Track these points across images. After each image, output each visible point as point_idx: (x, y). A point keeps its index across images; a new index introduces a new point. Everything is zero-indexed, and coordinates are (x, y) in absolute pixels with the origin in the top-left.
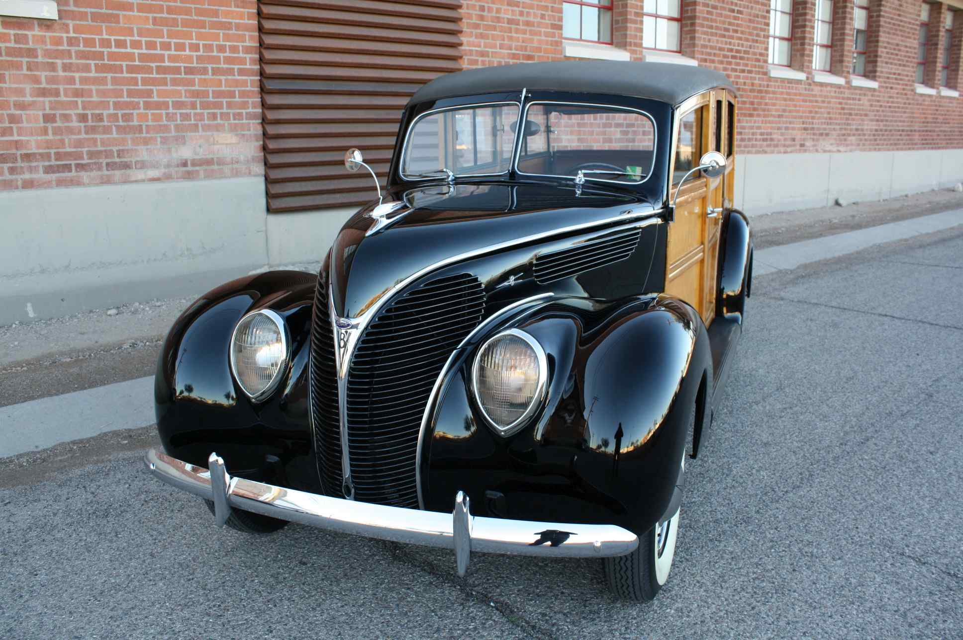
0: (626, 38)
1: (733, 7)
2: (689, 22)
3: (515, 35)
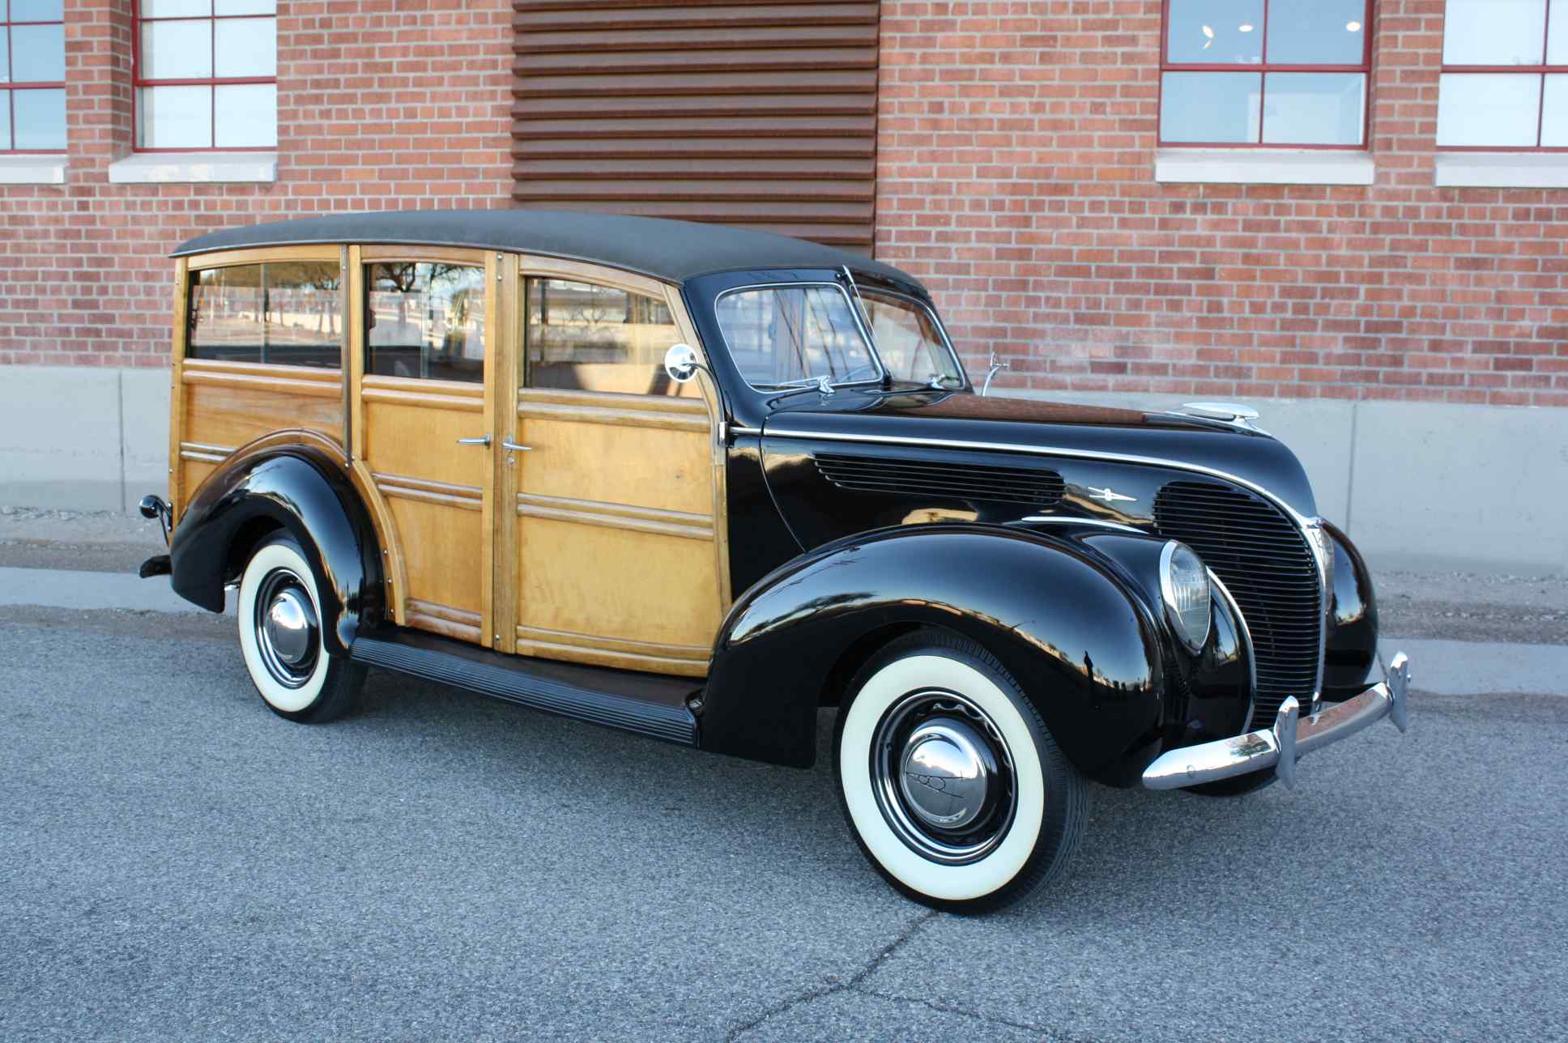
3: (1018, 149)
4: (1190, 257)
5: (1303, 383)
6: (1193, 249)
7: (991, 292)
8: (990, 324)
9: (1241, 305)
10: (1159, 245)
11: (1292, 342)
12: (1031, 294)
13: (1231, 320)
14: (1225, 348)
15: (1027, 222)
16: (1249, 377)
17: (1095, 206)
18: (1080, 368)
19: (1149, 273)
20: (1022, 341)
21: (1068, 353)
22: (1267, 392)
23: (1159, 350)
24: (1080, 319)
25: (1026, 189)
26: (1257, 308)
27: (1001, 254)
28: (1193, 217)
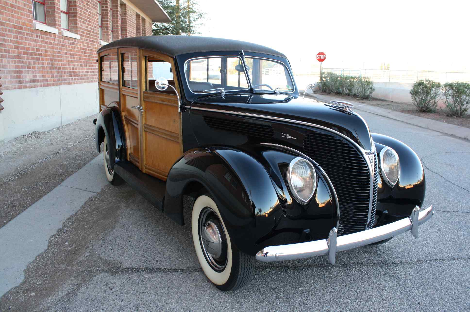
0: (55, 21)
1: (88, 9)
2: (73, 15)
3: (14, 14)
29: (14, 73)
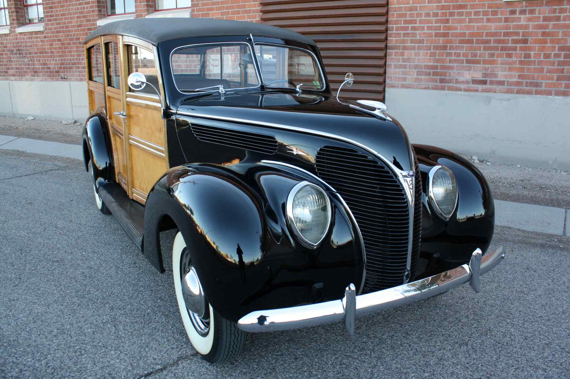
4: (517, 34)
5: (567, 90)
6: (519, 31)
7: (432, 51)
8: (431, 64)
9: (539, 55)
10: (503, 29)
11: (562, 71)
12: (448, 51)
13: (535, 61)
14: (531, 74)
15: (447, 21)
16: (541, 87)
17: (477, 13)
18: (467, 82)
19: (499, 42)
20: (444, 71)
21: (463, 76)
22: (549, 93)
23: (501, 75)
24: (468, 61)
25: (448, 8)
26: (547, 56)
27: (437, 35)
28: (520, 16)
29: (428, 69)
